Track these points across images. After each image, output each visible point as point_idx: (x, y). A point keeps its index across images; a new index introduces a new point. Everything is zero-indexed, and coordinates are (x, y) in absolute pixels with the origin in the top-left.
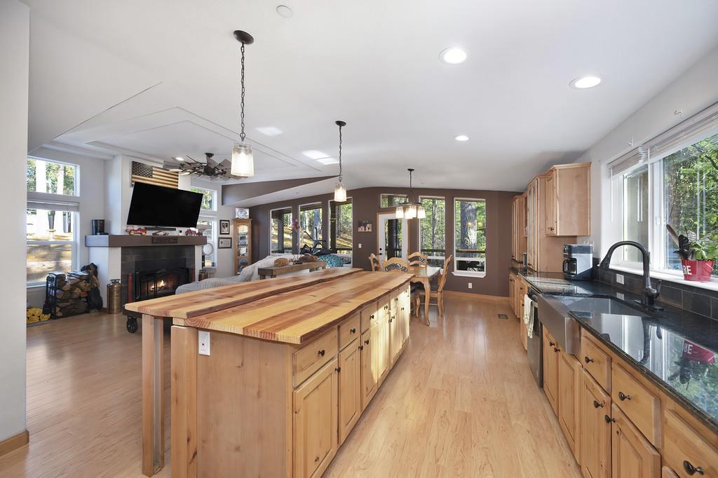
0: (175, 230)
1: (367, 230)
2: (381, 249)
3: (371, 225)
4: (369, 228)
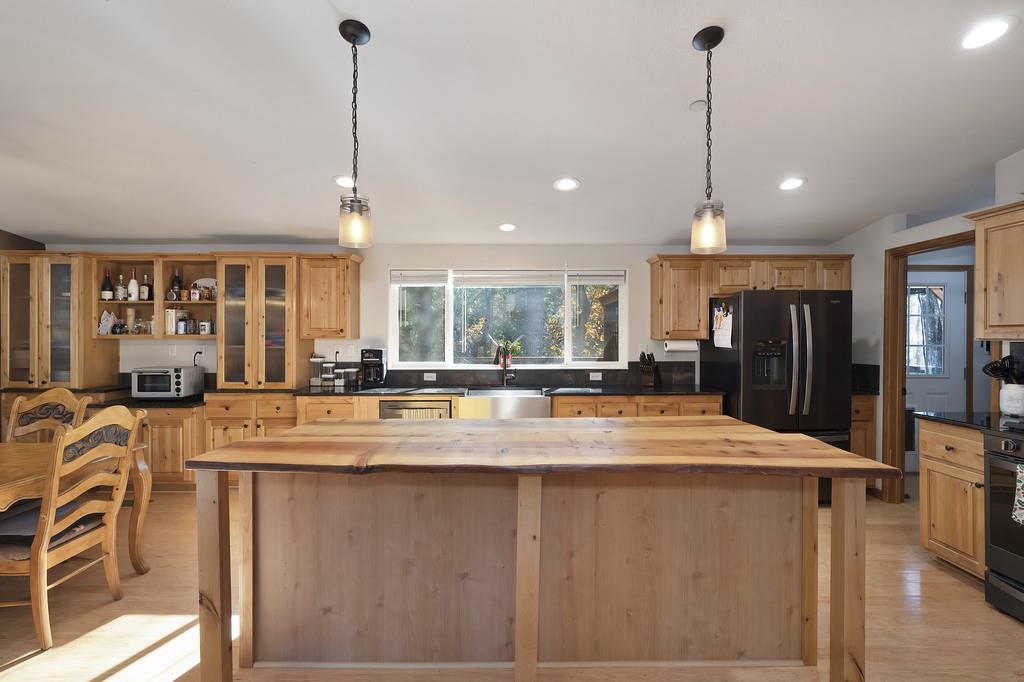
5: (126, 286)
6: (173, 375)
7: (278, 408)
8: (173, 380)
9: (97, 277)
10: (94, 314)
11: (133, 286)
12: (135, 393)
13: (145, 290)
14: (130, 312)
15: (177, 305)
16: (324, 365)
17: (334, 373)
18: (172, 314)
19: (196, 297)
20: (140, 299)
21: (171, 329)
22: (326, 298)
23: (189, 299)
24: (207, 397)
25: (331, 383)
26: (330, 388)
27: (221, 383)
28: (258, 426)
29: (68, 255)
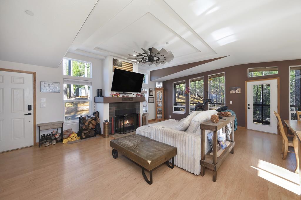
0: (131, 94)
1: (237, 92)
2: (249, 105)
3: (240, 89)
4: (238, 91)
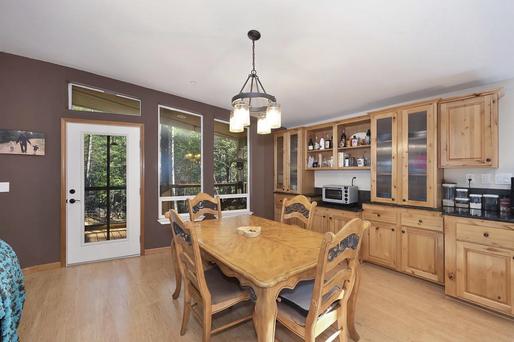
1: (30, 151)
2: (72, 192)
3: (42, 141)
4: (36, 147)
5: (319, 143)
6: (343, 190)
7: (420, 221)
8: (344, 193)
9: (307, 139)
10: (306, 158)
11: (322, 142)
12: (324, 199)
13: (328, 143)
14: (320, 156)
15: (345, 149)
16: (458, 190)
17: (468, 197)
18: (342, 155)
19: (355, 145)
20: (325, 148)
21: (341, 165)
22: (467, 132)
23: (351, 145)
24: (364, 206)
25: (467, 206)
26: (467, 210)
27: (374, 197)
28: (403, 232)
29: (296, 130)
